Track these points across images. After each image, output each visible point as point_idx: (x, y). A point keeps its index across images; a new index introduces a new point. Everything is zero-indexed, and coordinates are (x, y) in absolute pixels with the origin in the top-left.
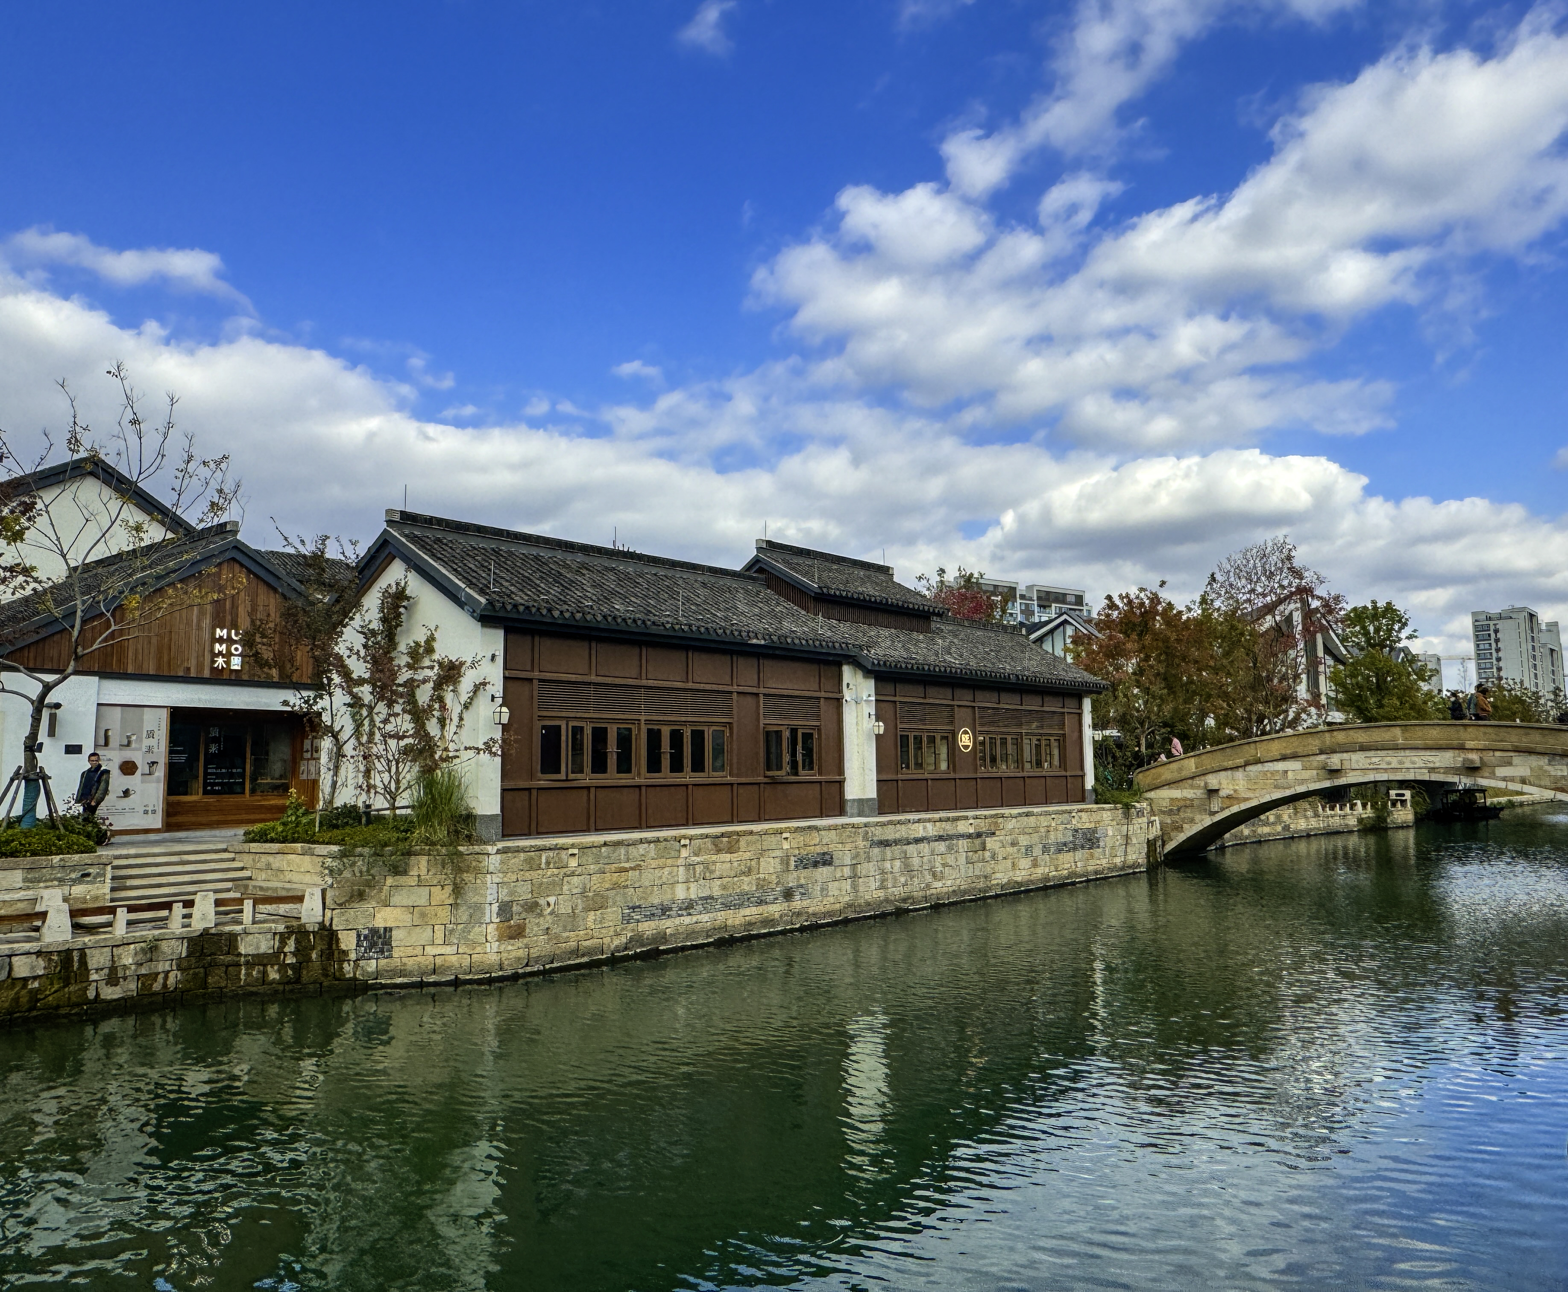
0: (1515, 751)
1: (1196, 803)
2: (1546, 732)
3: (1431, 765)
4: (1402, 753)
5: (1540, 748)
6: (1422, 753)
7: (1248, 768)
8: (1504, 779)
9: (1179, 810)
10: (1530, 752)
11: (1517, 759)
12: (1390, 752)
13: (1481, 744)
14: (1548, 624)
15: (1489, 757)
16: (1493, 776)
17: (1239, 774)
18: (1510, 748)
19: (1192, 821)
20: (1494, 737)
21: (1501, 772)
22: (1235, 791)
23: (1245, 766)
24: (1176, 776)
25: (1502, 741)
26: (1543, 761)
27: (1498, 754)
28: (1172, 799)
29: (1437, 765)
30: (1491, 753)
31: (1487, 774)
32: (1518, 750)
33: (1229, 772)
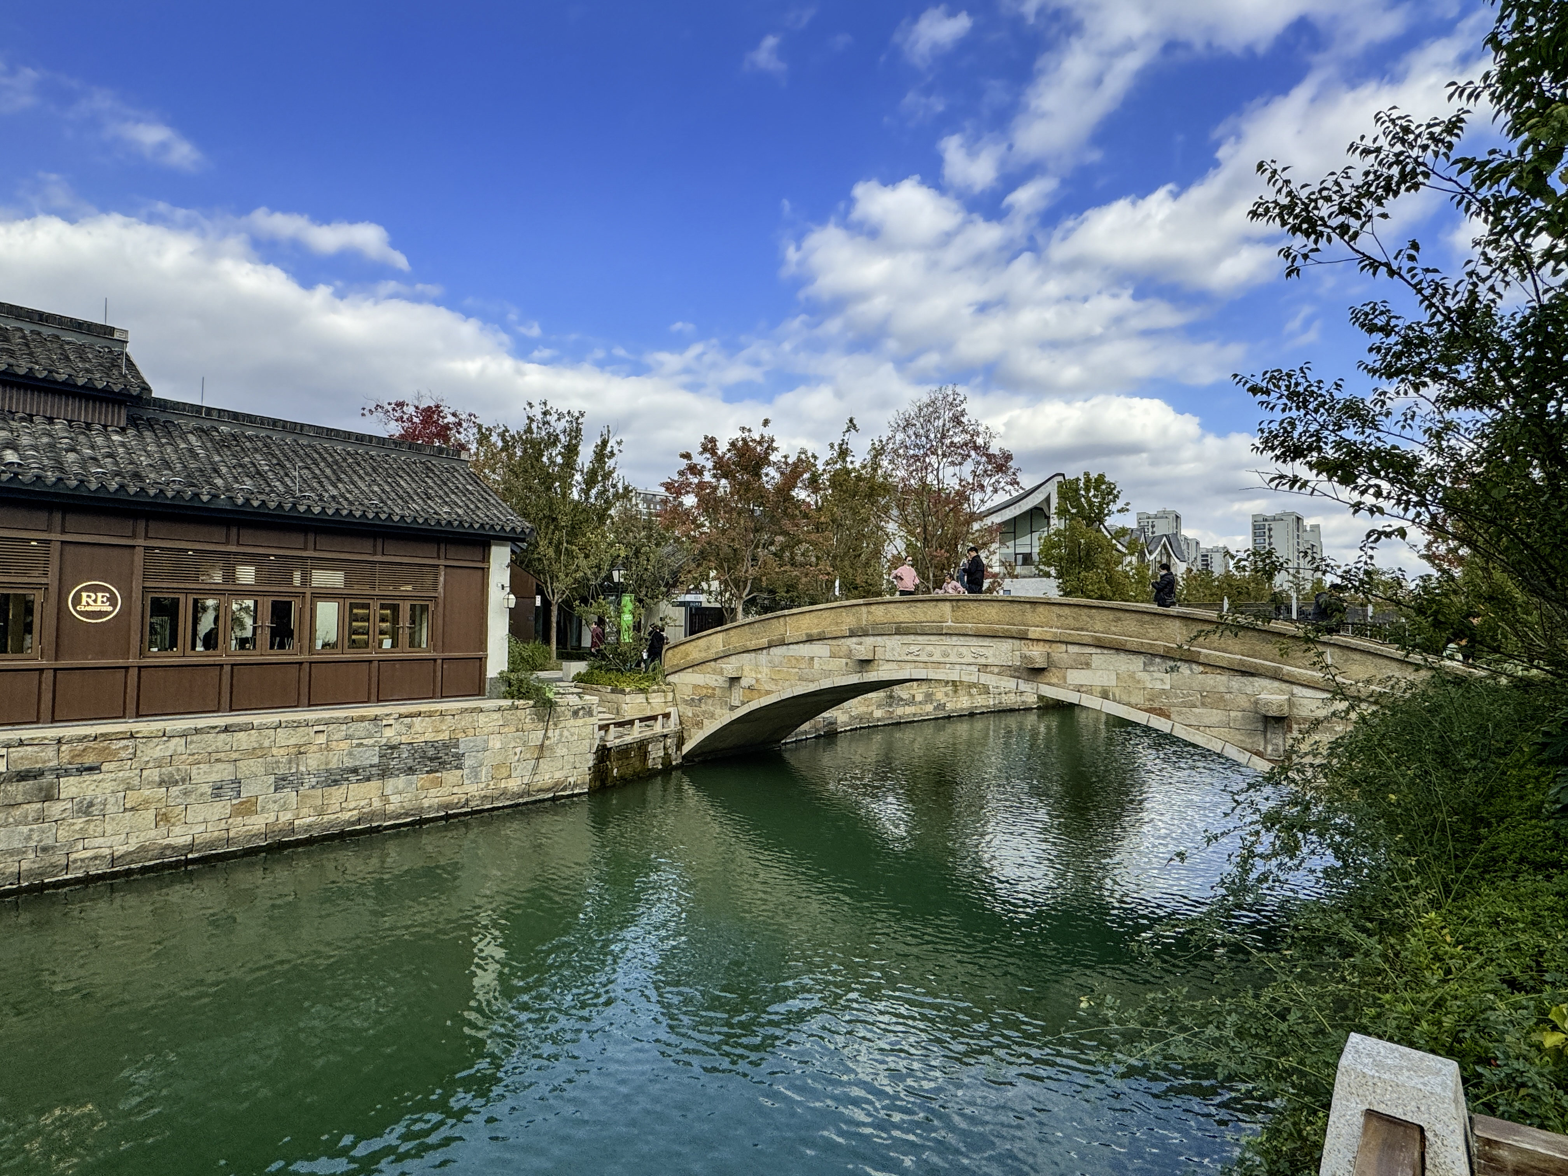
0: (1097, 647)
1: (718, 692)
2: (1147, 618)
3: (983, 661)
4: (948, 640)
5: (1133, 642)
6: (974, 641)
7: (773, 650)
8: (1079, 689)
9: (700, 700)
10: (1119, 649)
11: (1099, 658)
12: (933, 638)
13: (1049, 632)
14: (1311, 526)
15: (1059, 653)
16: (1063, 684)
17: (763, 657)
18: (1089, 641)
19: (712, 716)
20: (1071, 622)
21: (1075, 677)
22: (757, 680)
23: (769, 647)
24: (703, 655)
25: (1082, 629)
26: (1137, 663)
27: (1072, 649)
28: (695, 687)
29: (990, 661)
30: (1064, 646)
31: (1054, 680)
32: (1100, 645)
33: (753, 655)
